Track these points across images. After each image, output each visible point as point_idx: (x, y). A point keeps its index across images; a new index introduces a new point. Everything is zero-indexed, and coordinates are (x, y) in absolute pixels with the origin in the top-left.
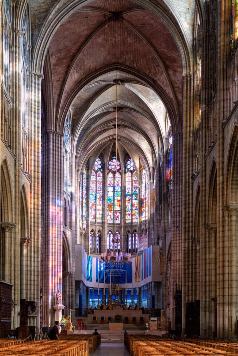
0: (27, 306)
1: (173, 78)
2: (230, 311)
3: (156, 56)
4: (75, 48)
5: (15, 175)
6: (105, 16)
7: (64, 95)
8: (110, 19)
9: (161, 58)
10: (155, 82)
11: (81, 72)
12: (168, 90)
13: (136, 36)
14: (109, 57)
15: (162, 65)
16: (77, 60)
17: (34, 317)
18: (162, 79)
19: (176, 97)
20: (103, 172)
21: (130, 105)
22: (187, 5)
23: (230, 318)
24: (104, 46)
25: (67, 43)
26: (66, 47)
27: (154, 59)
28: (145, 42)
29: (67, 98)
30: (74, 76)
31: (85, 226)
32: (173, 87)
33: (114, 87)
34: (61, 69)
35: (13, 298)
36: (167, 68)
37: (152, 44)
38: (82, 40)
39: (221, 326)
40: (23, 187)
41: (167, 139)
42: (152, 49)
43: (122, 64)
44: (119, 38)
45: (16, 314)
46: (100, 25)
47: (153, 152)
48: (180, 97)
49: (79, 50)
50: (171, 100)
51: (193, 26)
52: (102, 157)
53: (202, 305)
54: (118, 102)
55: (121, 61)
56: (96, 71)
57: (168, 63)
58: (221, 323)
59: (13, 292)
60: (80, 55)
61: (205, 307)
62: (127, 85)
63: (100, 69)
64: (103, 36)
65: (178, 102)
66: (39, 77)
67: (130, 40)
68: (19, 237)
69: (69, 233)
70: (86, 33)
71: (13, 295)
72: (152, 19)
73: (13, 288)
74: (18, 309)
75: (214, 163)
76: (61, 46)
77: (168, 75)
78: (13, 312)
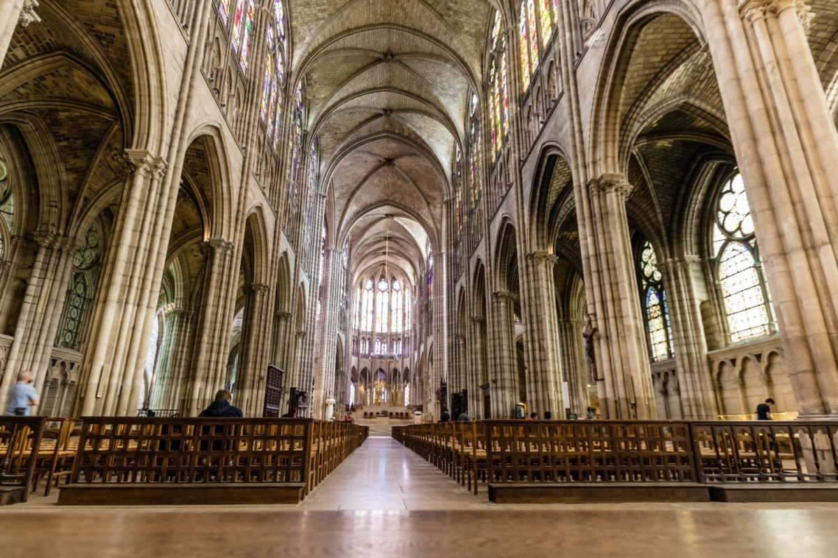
0: (298, 397)
1: (434, 212)
2: (503, 396)
3: (420, 195)
4: (355, 185)
5: (295, 269)
6: (380, 161)
7: (344, 222)
8: (384, 165)
9: (424, 196)
10: (418, 215)
11: (360, 205)
12: (430, 222)
13: (404, 179)
14: (382, 195)
15: (424, 202)
16: (356, 196)
17: (304, 408)
18: (425, 213)
19: (436, 227)
20: (374, 291)
21: (397, 234)
22: (447, 149)
23: (504, 403)
24: (378, 186)
25: (349, 182)
26: (347, 184)
27: (418, 197)
28: (411, 183)
29: (347, 225)
30: (353, 208)
31: (357, 334)
32: (433, 219)
33: (385, 220)
34: (343, 202)
35: (283, 385)
36: (428, 204)
37: (416, 185)
38: (361, 179)
39: (495, 412)
40: (302, 283)
41: (428, 262)
42: (417, 190)
43: (392, 201)
44: (390, 180)
45: (285, 402)
46: (376, 169)
47: (415, 273)
48: (439, 226)
49: (358, 188)
50: (432, 229)
51: (452, 164)
52: (373, 278)
53: (469, 394)
54: (388, 232)
55: (391, 199)
56: (371, 205)
57: (429, 200)
58: (495, 409)
59: (284, 379)
60: (359, 192)
61: (473, 396)
62: (395, 219)
63: (374, 204)
64: (378, 178)
65: (437, 230)
66: (324, 197)
67: (399, 182)
68: (294, 329)
69: (343, 337)
70: (364, 174)
71: (283, 383)
72: (417, 165)
73: (284, 375)
74: (287, 397)
75: (462, 288)
76: (344, 184)
77: (429, 209)
78: (281, 400)
